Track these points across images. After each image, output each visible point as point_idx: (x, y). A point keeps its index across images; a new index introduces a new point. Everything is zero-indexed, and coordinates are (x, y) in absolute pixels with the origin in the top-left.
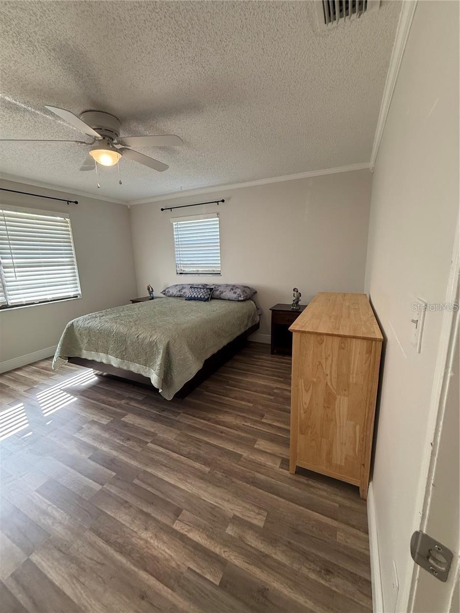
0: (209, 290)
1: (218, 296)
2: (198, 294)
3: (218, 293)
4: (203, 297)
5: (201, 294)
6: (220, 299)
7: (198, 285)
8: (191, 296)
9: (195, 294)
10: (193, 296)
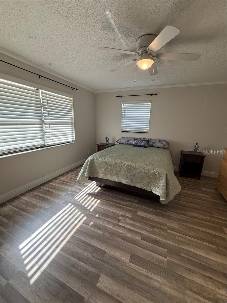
0: (147, 142)
1: (151, 145)
2: (141, 143)
3: (151, 143)
4: (144, 145)
5: (143, 143)
6: (152, 146)
7: (138, 138)
8: (137, 145)
9: (139, 143)
10: (138, 144)
